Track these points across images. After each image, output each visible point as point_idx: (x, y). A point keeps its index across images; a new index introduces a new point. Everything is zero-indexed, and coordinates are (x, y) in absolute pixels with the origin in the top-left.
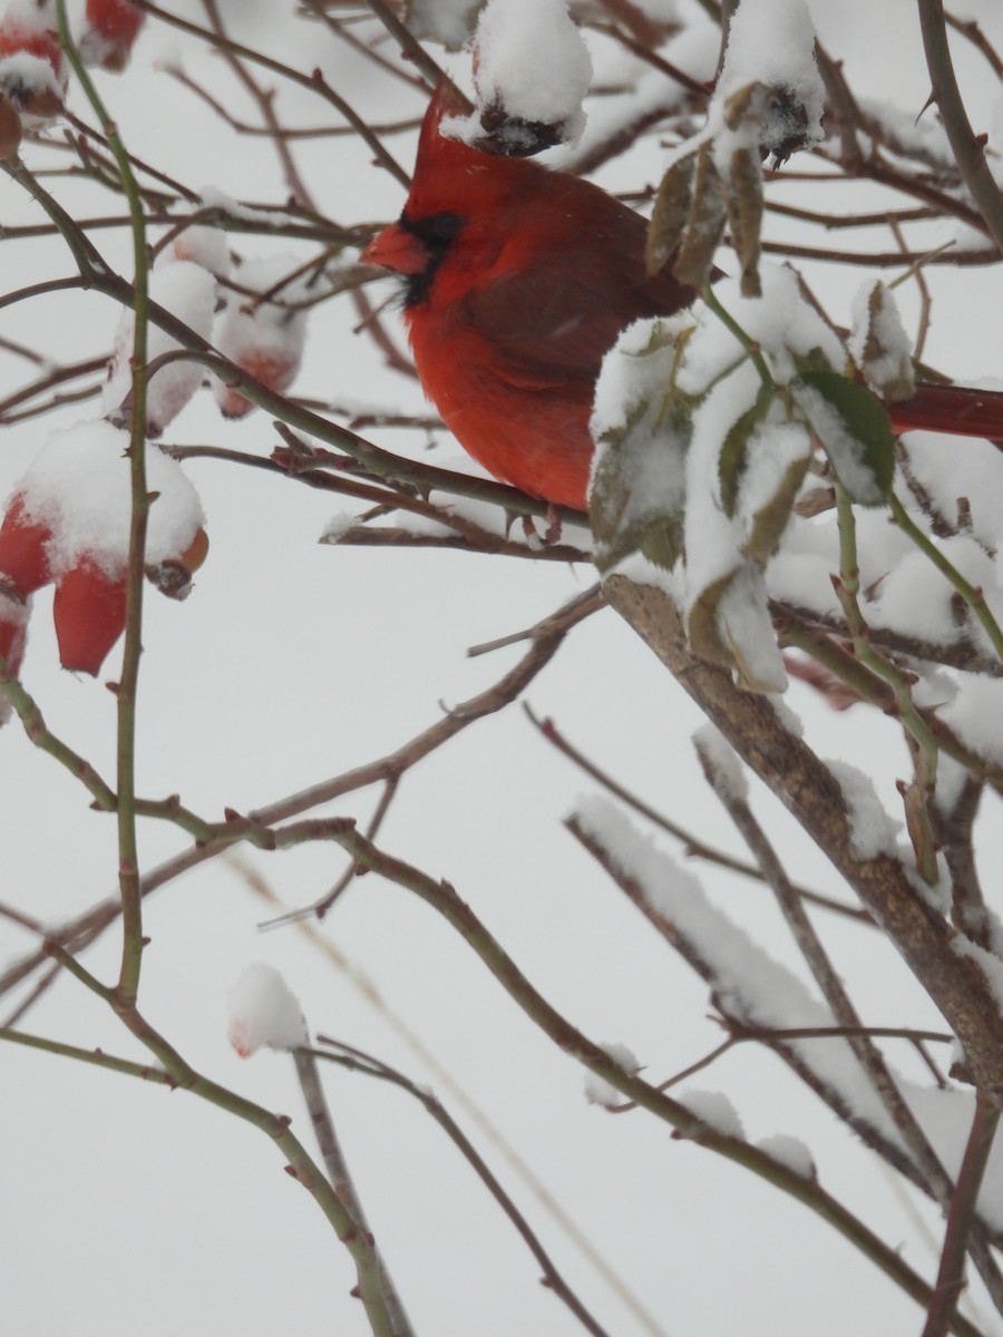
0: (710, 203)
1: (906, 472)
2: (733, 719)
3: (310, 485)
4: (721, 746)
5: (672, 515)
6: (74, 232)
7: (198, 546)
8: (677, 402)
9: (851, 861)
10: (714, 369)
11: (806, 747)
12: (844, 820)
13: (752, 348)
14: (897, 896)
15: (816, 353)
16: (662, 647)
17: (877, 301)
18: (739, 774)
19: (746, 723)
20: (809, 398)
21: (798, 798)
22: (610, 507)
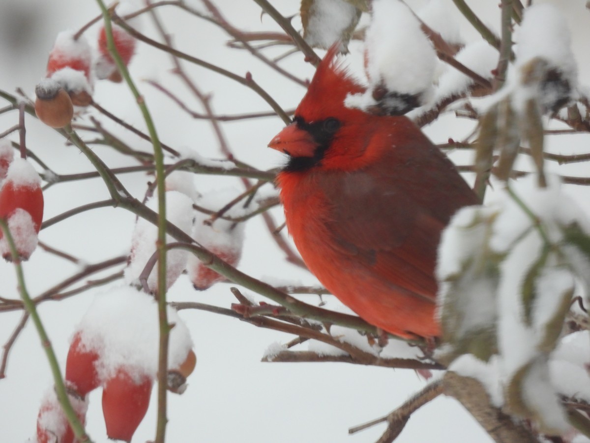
3: (256, 325)
6: (109, 176)
7: (190, 361)
8: (490, 259)
13: (537, 222)
15: (575, 225)
22: (452, 323)
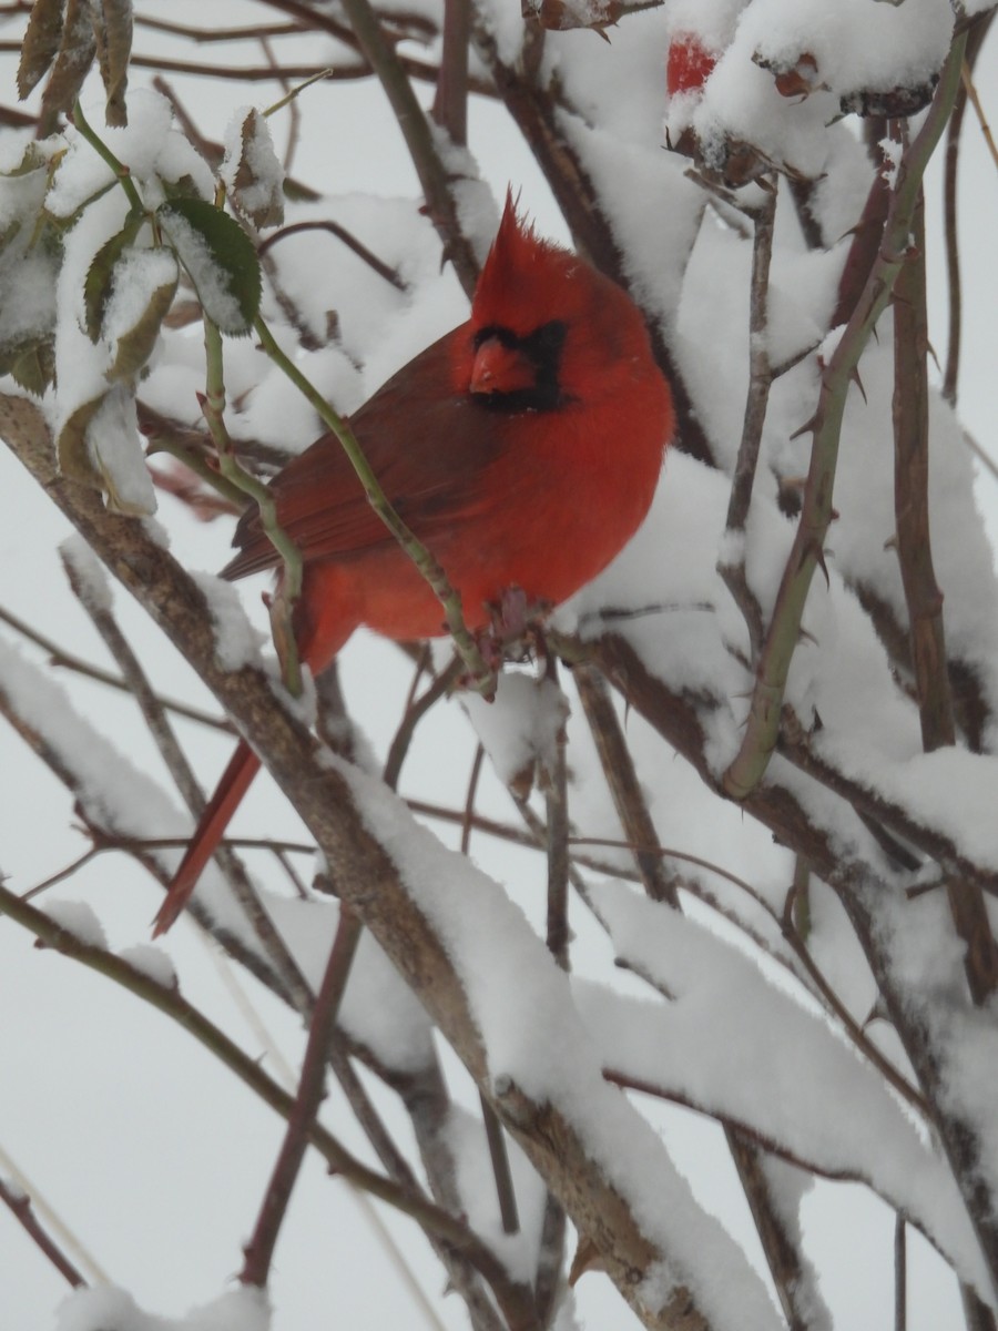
0: (80, 30)
1: (273, 285)
2: (100, 531)
4: (87, 557)
5: (42, 336)
8: (49, 226)
9: (216, 673)
10: (85, 193)
11: (172, 559)
12: (209, 632)
13: (122, 173)
14: (262, 707)
15: (186, 181)
16: (30, 459)
17: (250, 128)
18: (104, 586)
19: (113, 535)
20: (177, 226)
21: (164, 609)
